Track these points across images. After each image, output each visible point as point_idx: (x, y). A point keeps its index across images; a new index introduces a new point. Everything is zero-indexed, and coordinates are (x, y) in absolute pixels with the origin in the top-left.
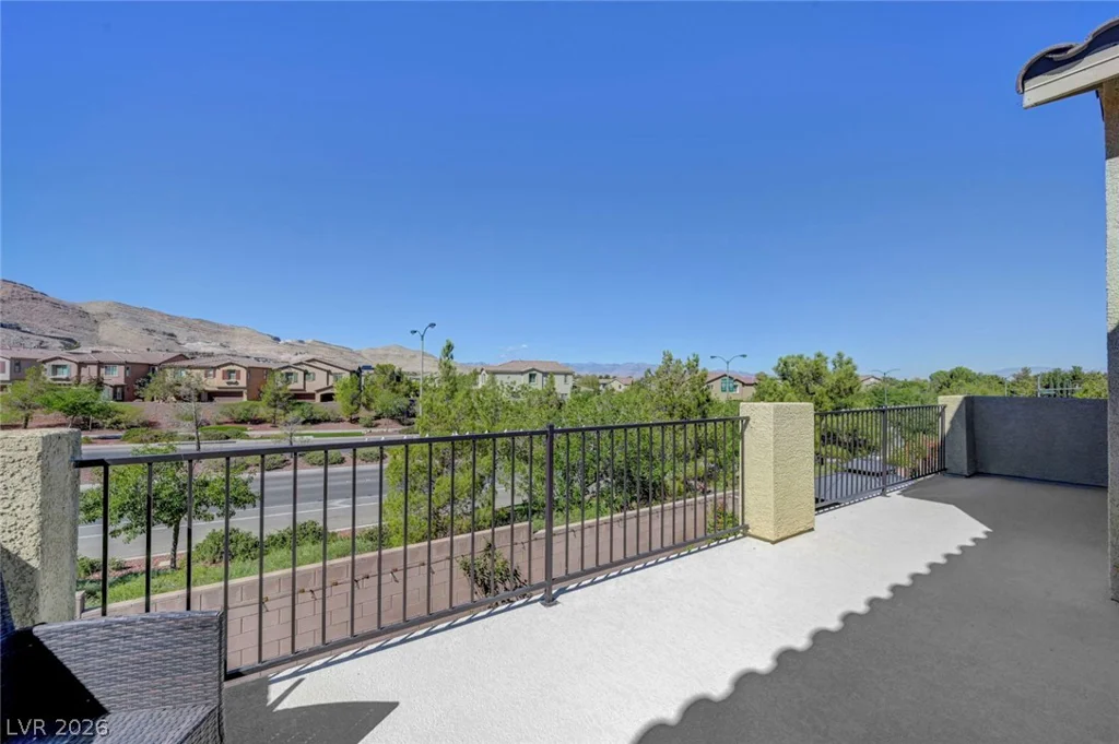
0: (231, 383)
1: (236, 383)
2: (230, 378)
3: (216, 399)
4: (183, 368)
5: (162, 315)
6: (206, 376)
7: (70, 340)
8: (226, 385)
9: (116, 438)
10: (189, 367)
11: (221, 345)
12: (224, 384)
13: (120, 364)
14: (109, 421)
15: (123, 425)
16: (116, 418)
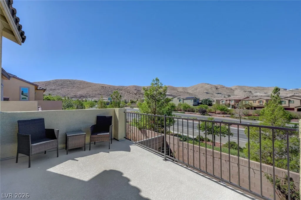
0: (261, 104)
1: (262, 104)
2: (260, 103)
3: (256, 109)
4: (247, 100)
5: (248, 87)
6: (253, 102)
7: (229, 95)
8: (259, 105)
9: (229, 117)
10: (249, 100)
11: (265, 93)
12: (258, 104)
13: (233, 100)
14: (228, 113)
15: (231, 114)
16: (230, 112)
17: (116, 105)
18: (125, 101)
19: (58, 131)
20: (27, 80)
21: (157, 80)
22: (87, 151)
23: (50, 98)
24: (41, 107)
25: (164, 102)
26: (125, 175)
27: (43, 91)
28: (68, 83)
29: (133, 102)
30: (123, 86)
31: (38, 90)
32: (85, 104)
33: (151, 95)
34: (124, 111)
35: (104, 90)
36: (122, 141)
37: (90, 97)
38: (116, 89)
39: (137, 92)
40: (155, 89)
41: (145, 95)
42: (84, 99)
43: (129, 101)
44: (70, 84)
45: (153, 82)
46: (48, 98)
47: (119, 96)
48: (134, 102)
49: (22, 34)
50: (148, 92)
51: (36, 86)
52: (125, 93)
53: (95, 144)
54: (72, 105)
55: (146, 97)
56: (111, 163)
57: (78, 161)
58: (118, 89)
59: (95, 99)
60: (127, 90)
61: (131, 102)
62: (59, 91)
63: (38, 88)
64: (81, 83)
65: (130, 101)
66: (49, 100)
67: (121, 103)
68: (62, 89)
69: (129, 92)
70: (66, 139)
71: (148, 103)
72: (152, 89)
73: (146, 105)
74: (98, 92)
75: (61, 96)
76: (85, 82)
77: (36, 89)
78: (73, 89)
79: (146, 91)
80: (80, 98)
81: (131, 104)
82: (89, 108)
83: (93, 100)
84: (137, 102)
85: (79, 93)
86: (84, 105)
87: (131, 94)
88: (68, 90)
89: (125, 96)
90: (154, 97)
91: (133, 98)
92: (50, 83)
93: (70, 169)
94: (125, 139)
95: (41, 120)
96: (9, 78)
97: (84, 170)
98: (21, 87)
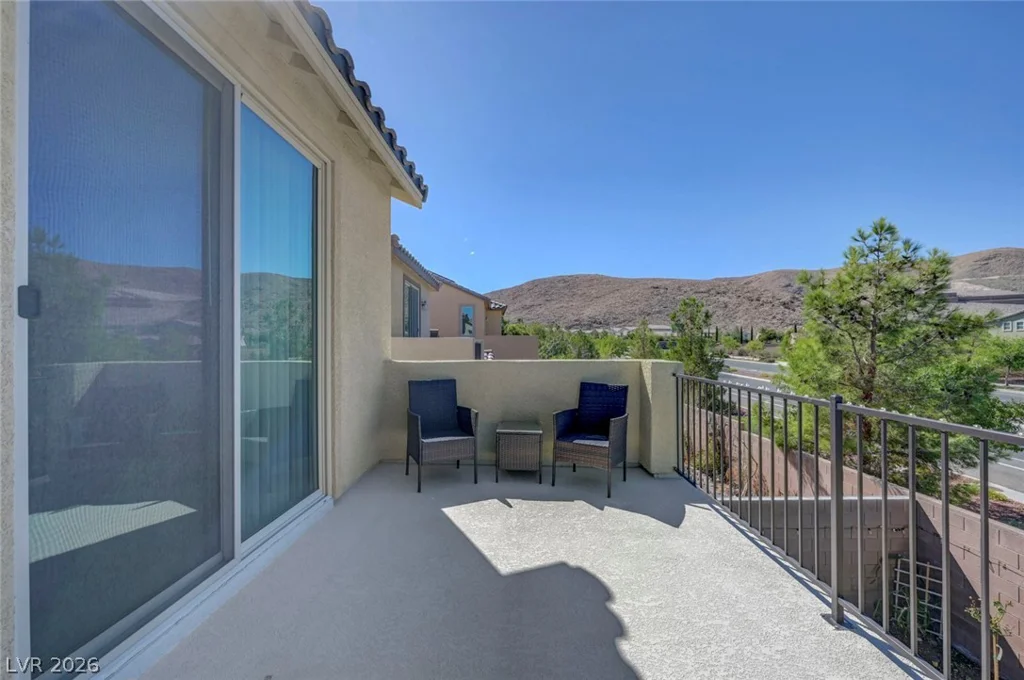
17: (690, 350)
18: (739, 336)
19: (477, 414)
20: (465, 287)
21: (884, 229)
22: (545, 488)
23: (518, 329)
24: (491, 353)
25: (927, 336)
26: (616, 607)
27: (500, 312)
28: (561, 285)
29: (775, 337)
30: (732, 279)
31: (491, 309)
32: (599, 346)
33: (841, 306)
34: (672, 371)
35: (659, 297)
36: (664, 479)
37: (616, 323)
38: (702, 290)
39: (794, 298)
40: (866, 276)
41: (811, 304)
42: (600, 331)
43: (757, 336)
44: (564, 288)
45: (857, 245)
46: (514, 329)
47: (701, 317)
48: (780, 338)
49: (418, 182)
50: (827, 293)
51: (486, 300)
52: (740, 305)
53: (574, 471)
54: (566, 348)
55: (816, 314)
56: (593, 547)
57: (511, 507)
58: (712, 292)
59: (630, 328)
60: (747, 292)
61: (764, 336)
62: (541, 311)
63: (492, 306)
64: (593, 280)
65: (759, 334)
66: (517, 334)
67: (723, 341)
68: (548, 304)
69: (758, 300)
70: (496, 442)
71: (825, 341)
72: (849, 274)
73: (816, 348)
74: (642, 306)
75: (545, 323)
76: (602, 277)
77: (489, 309)
78: (571, 301)
79: (814, 288)
80: (590, 326)
81: (761, 345)
82: (611, 356)
83: (625, 333)
84: (793, 335)
85: (588, 312)
86: (597, 347)
87: (767, 308)
89: (740, 314)
90: (861, 311)
91: (775, 321)
92: (523, 290)
93: (485, 525)
94: (676, 475)
95: (452, 383)
96: (437, 287)
97: (514, 540)
98: (461, 306)
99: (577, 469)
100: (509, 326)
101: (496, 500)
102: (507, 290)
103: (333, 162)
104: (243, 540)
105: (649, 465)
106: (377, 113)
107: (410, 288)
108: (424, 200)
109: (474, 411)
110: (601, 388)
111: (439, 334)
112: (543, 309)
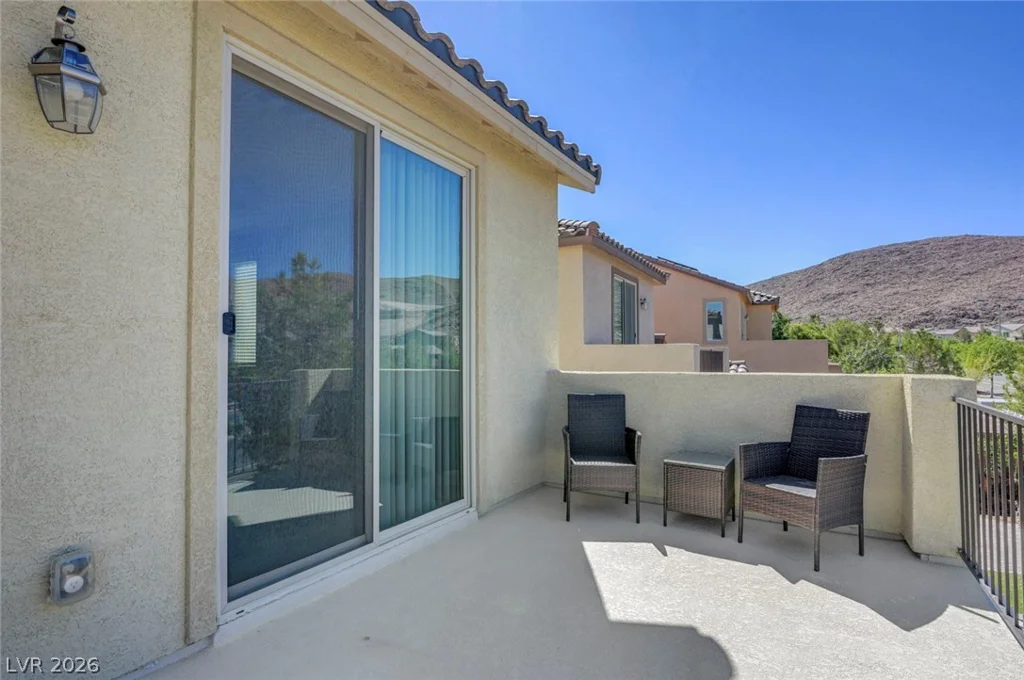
24: (744, 364)
27: (771, 307)
28: (894, 258)
31: (753, 304)
34: (952, 393)
36: (941, 564)
44: (900, 262)
46: (800, 330)
49: (586, 164)
51: (743, 291)
54: (889, 361)
57: (666, 555)
62: (857, 302)
63: (756, 298)
66: (805, 337)
68: (869, 290)
77: (750, 303)
78: (914, 283)
85: (949, 300)
88: (897, 293)
92: (823, 271)
93: (622, 568)
94: (960, 561)
95: (620, 399)
96: (663, 278)
97: (646, 589)
98: (705, 301)
99: (789, 527)
100: (792, 326)
101: (652, 545)
102: (797, 273)
103: (477, 167)
104: (382, 528)
105: (911, 539)
106: (519, 105)
107: (622, 284)
108: (597, 183)
109: (639, 433)
110: (828, 415)
111: (666, 339)
112: (860, 298)
